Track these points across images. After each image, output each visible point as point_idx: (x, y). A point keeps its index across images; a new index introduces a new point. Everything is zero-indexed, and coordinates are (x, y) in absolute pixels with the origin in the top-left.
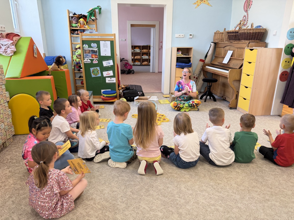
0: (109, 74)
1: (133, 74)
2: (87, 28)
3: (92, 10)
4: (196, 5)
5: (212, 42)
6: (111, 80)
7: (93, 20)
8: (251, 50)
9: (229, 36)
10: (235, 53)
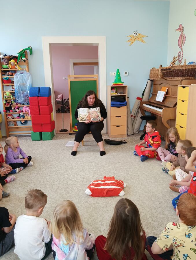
2: (18, 69)
5: (148, 80)
7: (24, 61)
8: (184, 87)
9: (163, 73)
10: (170, 91)
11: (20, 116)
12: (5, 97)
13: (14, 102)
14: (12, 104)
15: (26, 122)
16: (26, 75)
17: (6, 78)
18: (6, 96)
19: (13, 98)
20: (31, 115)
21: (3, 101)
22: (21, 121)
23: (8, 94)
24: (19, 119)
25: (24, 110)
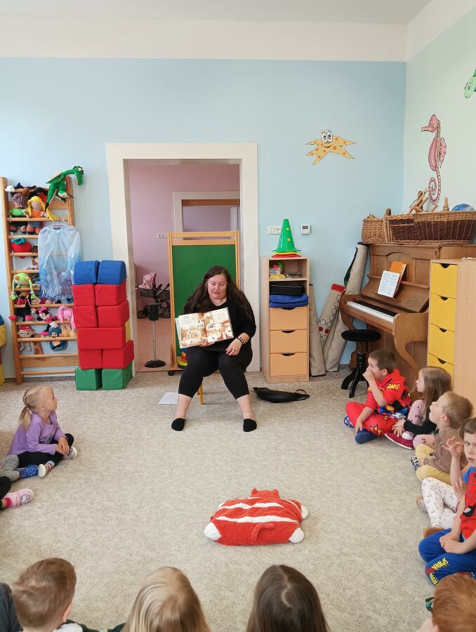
2: (49, 217)
7: (64, 199)
8: (445, 266)
9: (394, 229)
10: (412, 272)
11: (50, 330)
12: (16, 285)
13: (37, 295)
14: (30, 302)
15: (63, 344)
16: (67, 232)
17: (20, 240)
18: (16, 281)
19: (33, 287)
20: (77, 328)
21: (10, 295)
22: (51, 342)
23: (22, 276)
24: (48, 338)
25: (60, 317)
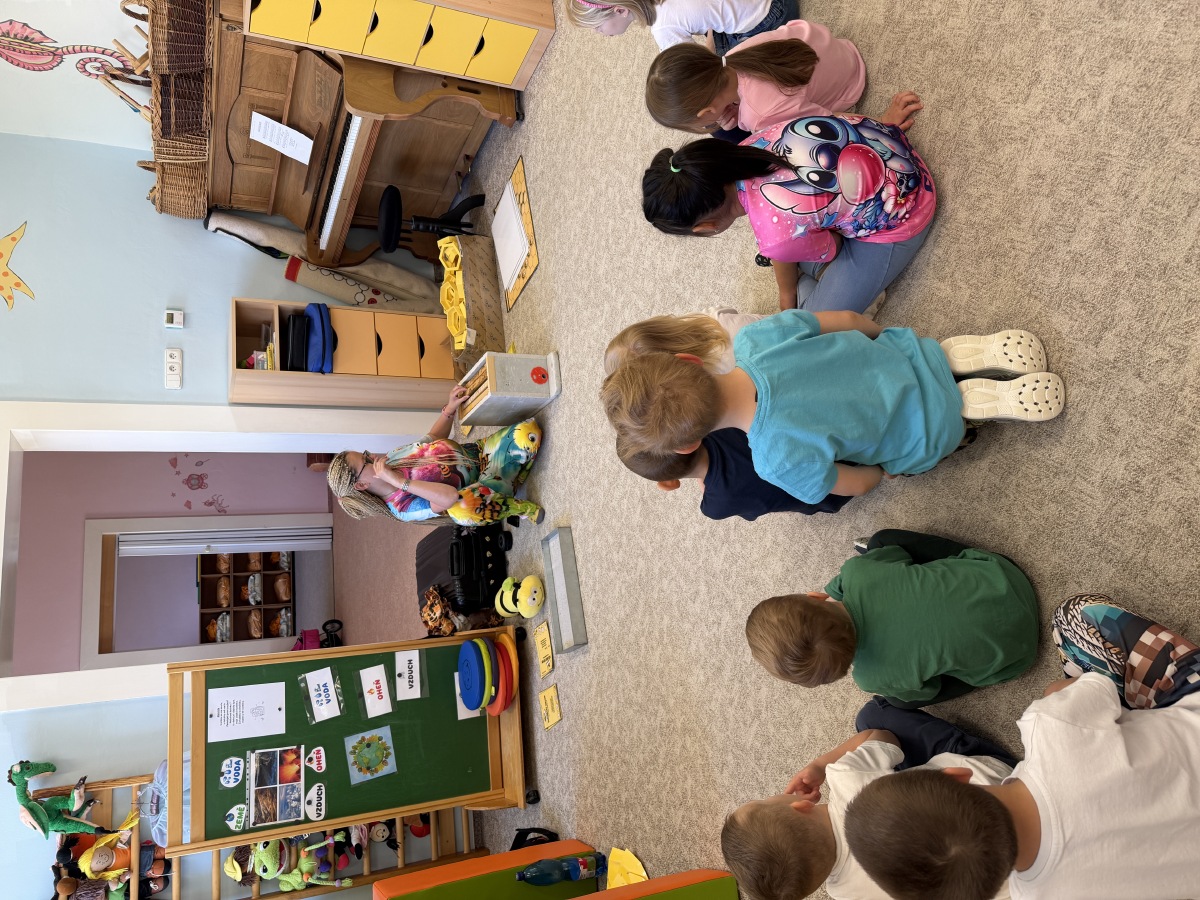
0: (379, 688)
1: (341, 624)
2: (131, 829)
3: (32, 811)
4: (17, 293)
5: (206, 225)
6: (406, 675)
7: (88, 802)
9: (180, 130)
